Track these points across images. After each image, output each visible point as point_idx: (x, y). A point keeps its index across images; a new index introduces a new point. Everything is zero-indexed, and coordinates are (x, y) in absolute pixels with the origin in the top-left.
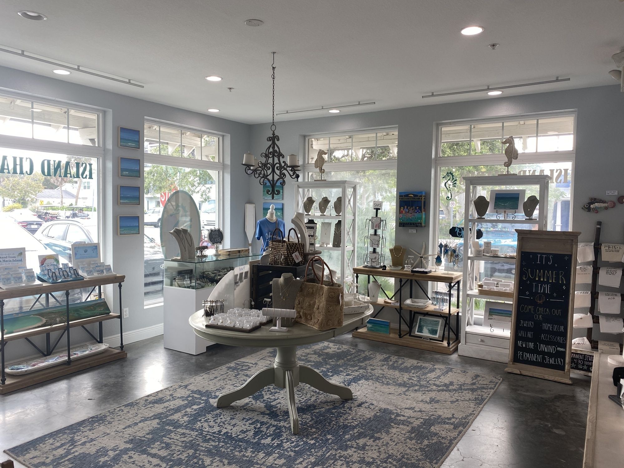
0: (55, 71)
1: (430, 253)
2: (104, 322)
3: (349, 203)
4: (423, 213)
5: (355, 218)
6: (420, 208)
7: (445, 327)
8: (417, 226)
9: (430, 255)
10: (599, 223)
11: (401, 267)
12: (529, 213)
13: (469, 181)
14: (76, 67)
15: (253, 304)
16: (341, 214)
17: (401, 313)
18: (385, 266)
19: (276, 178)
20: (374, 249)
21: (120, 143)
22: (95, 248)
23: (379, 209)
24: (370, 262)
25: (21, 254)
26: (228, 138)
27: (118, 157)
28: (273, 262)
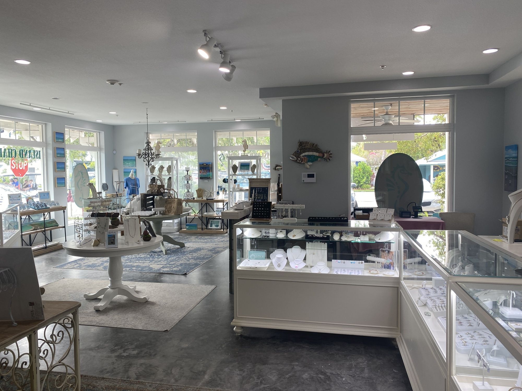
0: (34, 109)
1: (215, 191)
2: (52, 230)
3: (175, 168)
4: (211, 172)
5: (178, 175)
6: (209, 170)
7: (222, 223)
8: (208, 179)
9: (215, 192)
10: (279, 175)
11: (202, 198)
12: (253, 171)
13: (229, 158)
15: (145, 209)
16: (171, 174)
17: (202, 220)
18: (194, 198)
19: (150, 159)
20: (188, 190)
21: (55, 140)
22: (48, 194)
23: (188, 171)
24: (187, 196)
25: (19, 196)
26: (103, 134)
27: (55, 147)
28: (152, 193)
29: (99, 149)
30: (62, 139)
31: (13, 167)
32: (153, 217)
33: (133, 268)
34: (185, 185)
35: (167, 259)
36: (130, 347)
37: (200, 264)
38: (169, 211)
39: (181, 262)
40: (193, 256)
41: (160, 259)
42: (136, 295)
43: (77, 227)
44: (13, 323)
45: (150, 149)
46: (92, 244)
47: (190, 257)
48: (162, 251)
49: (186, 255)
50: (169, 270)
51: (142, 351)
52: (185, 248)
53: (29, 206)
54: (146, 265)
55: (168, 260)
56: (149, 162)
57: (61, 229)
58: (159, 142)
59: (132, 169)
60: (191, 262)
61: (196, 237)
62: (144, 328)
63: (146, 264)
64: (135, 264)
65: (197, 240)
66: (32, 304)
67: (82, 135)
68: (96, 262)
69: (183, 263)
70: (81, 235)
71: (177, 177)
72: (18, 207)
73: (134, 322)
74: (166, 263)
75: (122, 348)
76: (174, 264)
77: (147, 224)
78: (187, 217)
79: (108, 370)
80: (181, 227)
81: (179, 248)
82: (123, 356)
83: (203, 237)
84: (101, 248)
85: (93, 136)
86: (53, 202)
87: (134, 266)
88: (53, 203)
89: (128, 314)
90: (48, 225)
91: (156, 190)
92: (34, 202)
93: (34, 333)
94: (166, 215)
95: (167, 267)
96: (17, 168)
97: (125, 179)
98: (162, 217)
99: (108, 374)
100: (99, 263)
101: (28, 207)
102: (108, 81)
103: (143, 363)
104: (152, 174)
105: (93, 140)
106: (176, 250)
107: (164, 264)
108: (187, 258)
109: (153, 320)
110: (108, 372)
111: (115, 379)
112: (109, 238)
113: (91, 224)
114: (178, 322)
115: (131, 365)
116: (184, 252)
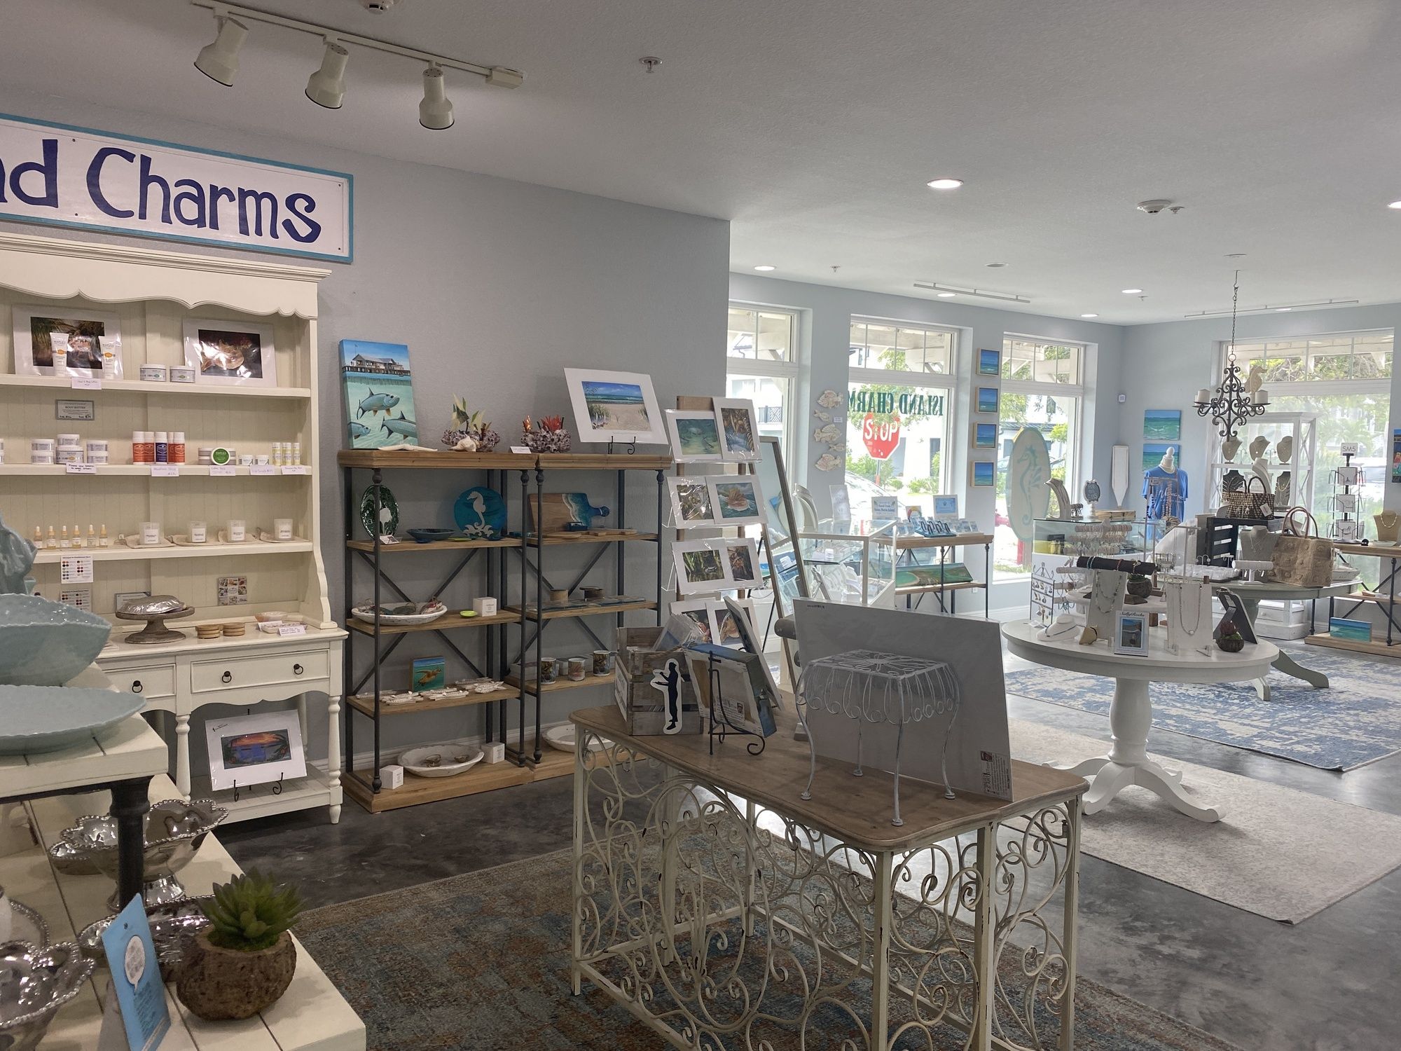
0: (940, 295)
2: (957, 591)
3: (1304, 446)
5: (1312, 468)
11: (1392, 542)
14: (973, 291)
15: (1209, 560)
16: (1290, 461)
17: (1391, 613)
18: (1366, 541)
19: (1233, 416)
20: (1346, 514)
21: (979, 370)
22: (953, 500)
23: (1352, 455)
24: (1340, 534)
25: (894, 503)
26: (1094, 349)
27: (976, 388)
28: (1233, 514)
29: (1082, 391)
30: (995, 366)
31: (868, 435)
32: (1232, 584)
33: (1167, 721)
34: (1337, 498)
35: (1271, 715)
36: (1177, 935)
37: (1388, 751)
38: (1285, 574)
39: (1320, 732)
40: (1359, 721)
41: (1248, 711)
42: (1184, 797)
43: (1039, 590)
44: (946, 791)
45: (1235, 389)
46: (1078, 638)
47: (1352, 724)
48: (1255, 689)
49: (1335, 713)
50: (1279, 747)
51: (1215, 957)
52: (1329, 693)
53: (912, 528)
54: (1207, 719)
55: (1274, 717)
56: (1229, 427)
57: (976, 590)
58: (1260, 367)
59: (1168, 446)
60: (1355, 738)
61: (1365, 662)
62: (1215, 895)
63: (1207, 715)
64: (1173, 712)
65: (1370, 673)
66: (986, 757)
67: (1041, 355)
68: (1065, 688)
69: (1326, 737)
70: (1047, 611)
71: (1310, 472)
72: (895, 528)
73: (1184, 871)
74: (1268, 725)
75: (1153, 928)
76: (1295, 733)
77: (1231, 603)
78: (1335, 598)
79: (1119, 975)
80: (1313, 627)
81: (1309, 687)
82: (1159, 953)
83: (1392, 668)
84: (1100, 650)
85: (1068, 356)
86: (964, 522)
87: (1171, 717)
88: (964, 525)
89: (1164, 843)
90: (949, 576)
91: (1247, 509)
92: (923, 518)
93: (989, 827)
94: (1273, 585)
95: (1273, 737)
96: (876, 438)
97: (1146, 471)
98: (1264, 589)
99: (1123, 987)
100: (1073, 691)
101: (910, 529)
102: (1143, 204)
103: (1220, 992)
104: (1226, 461)
105: (1068, 367)
106: (1300, 692)
107: (1266, 728)
108: (1337, 722)
109: (1241, 879)
110: (1121, 981)
111: (1142, 1007)
112: (1124, 627)
113: (1071, 586)
114: (1323, 907)
115: (1184, 984)
116: (1328, 703)
